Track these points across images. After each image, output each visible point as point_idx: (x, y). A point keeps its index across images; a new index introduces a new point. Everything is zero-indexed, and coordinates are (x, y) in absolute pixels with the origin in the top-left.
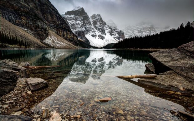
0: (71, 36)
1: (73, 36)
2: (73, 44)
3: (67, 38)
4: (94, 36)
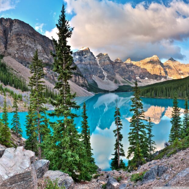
0: (83, 81)
1: (85, 80)
3: (79, 83)
4: (102, 77)
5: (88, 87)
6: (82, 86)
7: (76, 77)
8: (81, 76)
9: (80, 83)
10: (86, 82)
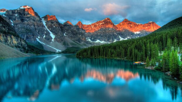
0: (18, 41)
1: (21, 41)
2: (21, 51)
3: (11, 44)
4: (49, 39)
5: (27, 48)
6: (17, 47)
7: (7, 37)
8: (14, 36)
9: (13, 43)
10: (23, 43)
